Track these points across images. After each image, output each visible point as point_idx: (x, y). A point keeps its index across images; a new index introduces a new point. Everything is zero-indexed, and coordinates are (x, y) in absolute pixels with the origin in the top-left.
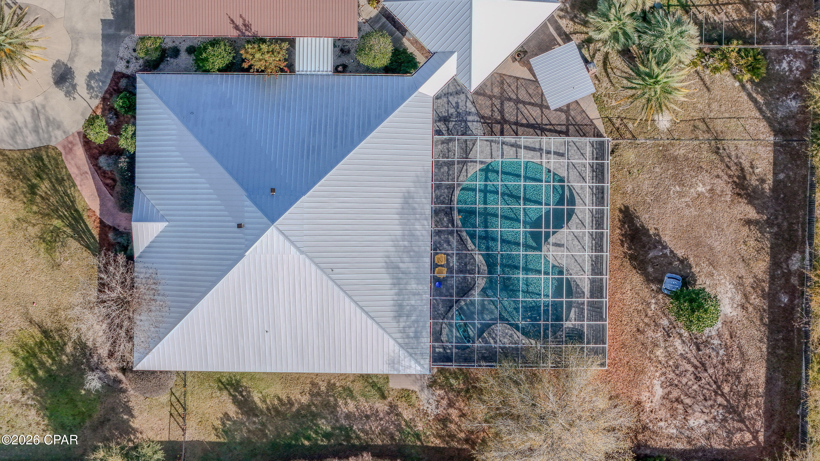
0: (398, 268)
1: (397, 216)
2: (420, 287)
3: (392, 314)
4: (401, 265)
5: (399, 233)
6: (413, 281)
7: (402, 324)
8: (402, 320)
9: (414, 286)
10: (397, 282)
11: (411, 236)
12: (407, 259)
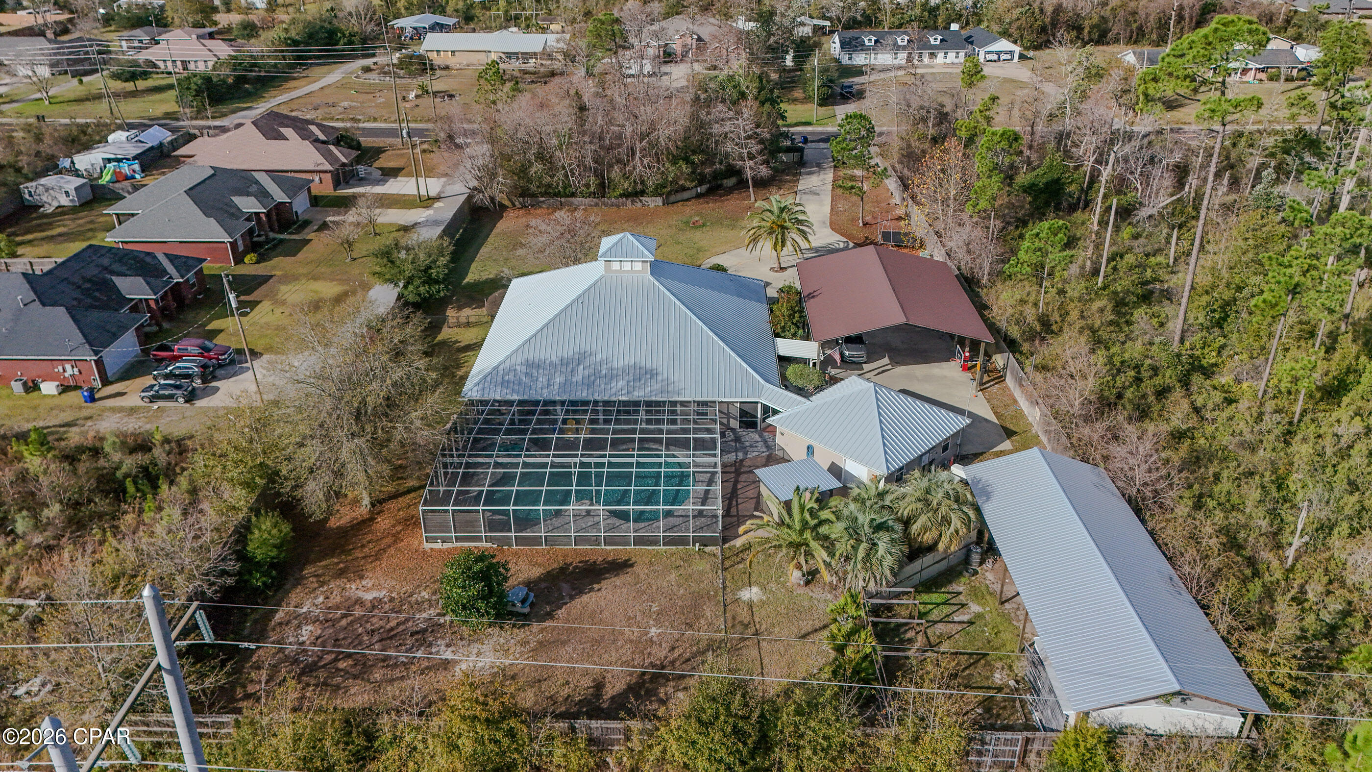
0: (579, 364)
1: (632, 362)
2: (556, 387)
3: (531, 358)
4: (581, 367)
5: (615, 365)
6: (563, 379)
7: (518, 368)
8: (524, 368)
9: (558, 380)
10: (564, 362)
11: (612, 376)
12: (586, 372)
